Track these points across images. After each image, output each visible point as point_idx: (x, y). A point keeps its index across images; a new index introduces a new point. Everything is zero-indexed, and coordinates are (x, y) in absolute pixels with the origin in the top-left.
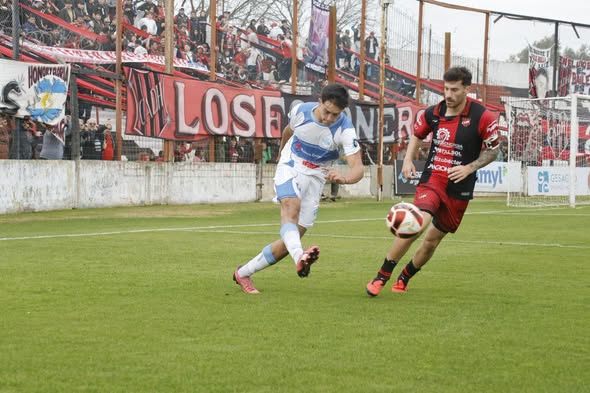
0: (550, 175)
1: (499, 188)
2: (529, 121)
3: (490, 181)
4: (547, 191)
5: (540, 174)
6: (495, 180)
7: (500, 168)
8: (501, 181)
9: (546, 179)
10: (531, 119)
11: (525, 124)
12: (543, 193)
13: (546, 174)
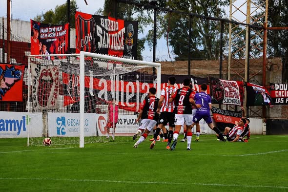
0: (66, 120)
1: (23, 134)
2: (51, 76)
3: (15, 129)
4: (64, 133)
5: (58, 119)
6: (19, 129)
7: (24, 117)
8: (24, 129)
9: (64, 123)
10: (53, 73)
11: (48, 78)
12: (61, 135)
13: (63, 119)
